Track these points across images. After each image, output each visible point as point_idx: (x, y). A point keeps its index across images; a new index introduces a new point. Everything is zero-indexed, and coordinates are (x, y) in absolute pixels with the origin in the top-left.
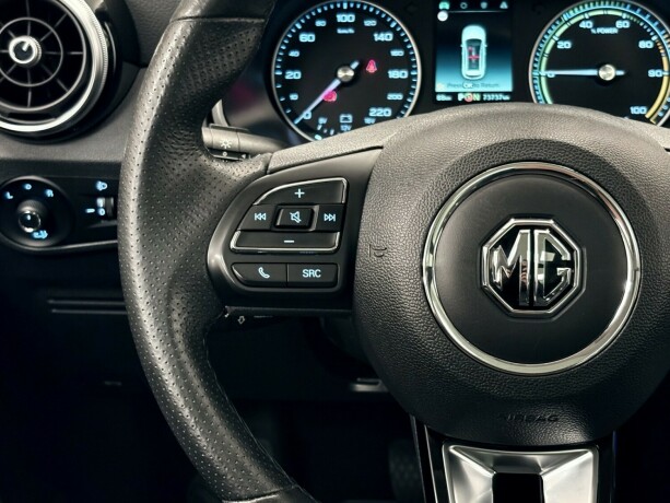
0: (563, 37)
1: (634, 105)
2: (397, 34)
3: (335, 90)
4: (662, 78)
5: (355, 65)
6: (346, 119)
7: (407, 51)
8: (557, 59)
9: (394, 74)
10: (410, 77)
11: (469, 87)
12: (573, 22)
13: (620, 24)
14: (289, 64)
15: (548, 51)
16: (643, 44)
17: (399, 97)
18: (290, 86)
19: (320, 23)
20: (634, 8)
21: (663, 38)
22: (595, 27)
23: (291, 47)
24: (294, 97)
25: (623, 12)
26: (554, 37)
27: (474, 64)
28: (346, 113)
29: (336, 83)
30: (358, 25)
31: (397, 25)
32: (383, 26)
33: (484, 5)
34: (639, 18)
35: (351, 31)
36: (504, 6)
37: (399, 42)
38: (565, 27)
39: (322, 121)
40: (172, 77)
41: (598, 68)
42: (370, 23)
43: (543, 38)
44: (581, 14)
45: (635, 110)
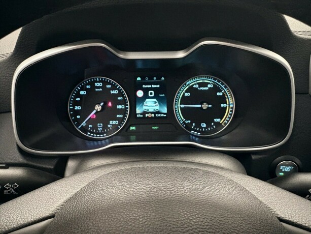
0: (186, 91)
1: (216, 118)
2: (119, 91)
3: (94, 114)
4: (226, 107)
5: (102, 104)
6: (100, 125)
7: (124, 98)
8: (184, 100)
9: (119, 107)
10: (126, 108)
12: (190, 85)
13: (209, 86)
14: (77, 104)
15: (181, 97)
16: (219, 94)
17: (121, 116)
18: (77, 112)
19: (88, 87)
20: (215, 79)
21: (226, 91)
22: (199, 87)
23: (76, 97)
24: (78, 117)
25: (211, 81)
26: (183, 92)
28: (100, 123)
29: (94, 111)
30: (103, 87)
31: (119, 87)
32: (114, 88)
33: (155, 78)
34: (216, 83)
35: (101, 89)
36: (163, 79)
37: (121, 94)
38: (188, 87)
39: (90, 126)
41: (201, 104)
42: (108, 86)
43: (179, 92)
44: (193, 82)
45: (215, 120)
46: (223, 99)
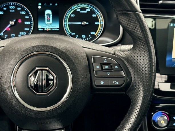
1: (92, 32)
2: (27, 12)
3: (9, 27)
4: (98, 25)
5: (15, 20)
6: (13, 35)
7: (30, 17)
8: (71, 19)
9: (26, 23)
10: (31, 24)
11: (47, 27)
12: (75, 9)
13: (87, 10)
15: (68, 17)
16: (94, 16)
17: (28, 29)
19: (5, 9)
20: (91, 6)
21: (99, 14)
22: (81, 11)
25: (88, 7)
26: (69, 13)
27: (49, 20)
28: (13, 34)
29: (9, 25)
31: (26, 10)
32: (23, 10)
33: (51, 4)
34: (92, 9)
35: (14, 11)
36: (56, 5)
37: (27, 14)
38: (73, 11)
41: (82, 22)
42: (19, 9)
43: (67, 14)
44: (77, 7)
45: (92, 33)
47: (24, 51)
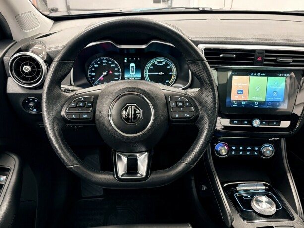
0: (151, 66)
2: (116, 65)
4: (172, 75)
5: (107, 72)
7: (118, 69)
8: (150, 71)
9: (116, 74)
10: (119, 74)
11: (132, 76)
13: (163, 63)
14: (92, 71)
15: (148, 69)
16: (168, 67)
17: (117, 79)
18: (92, 76)
19: (99, 63)
20: (166, 60)
21: (172, 66)
22: (158, 64)
23: (92, 68)
24: (94, 79)
25: (164, 60)
26: (149, 66)
27: (133, 72)
28: (105, 82)
29: (102, 76)
30: (107, 63)
31: (116, 63)
32: (113, 63)
33: (135, 59)
34: (167, 62)
36: (139, 59)
37: (116, 67)
38: (152, 64)
39: (100, 84)
40: (53, 72)
41: (159, 72)
42: (110, 63)
43: (147, 66)
44: (155, 61)
45: (167, 81)
46: (170, 70)
47: (117, 91)
